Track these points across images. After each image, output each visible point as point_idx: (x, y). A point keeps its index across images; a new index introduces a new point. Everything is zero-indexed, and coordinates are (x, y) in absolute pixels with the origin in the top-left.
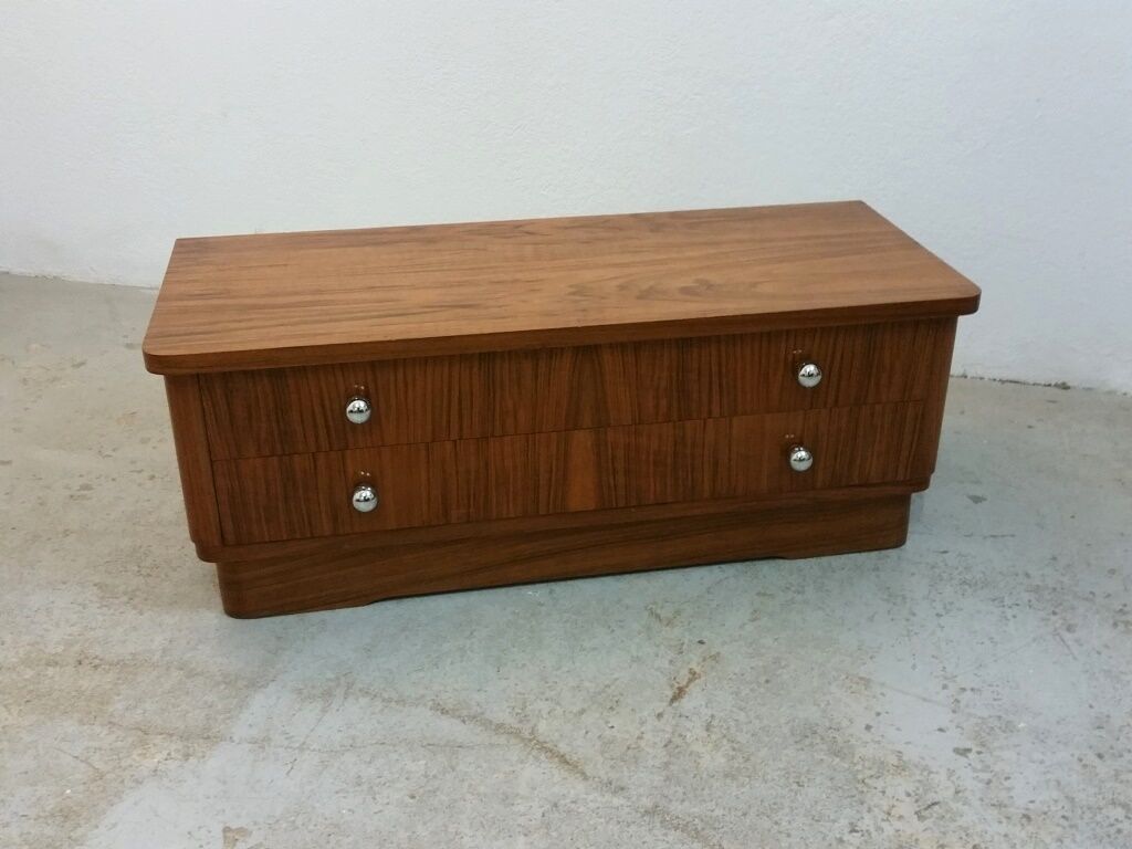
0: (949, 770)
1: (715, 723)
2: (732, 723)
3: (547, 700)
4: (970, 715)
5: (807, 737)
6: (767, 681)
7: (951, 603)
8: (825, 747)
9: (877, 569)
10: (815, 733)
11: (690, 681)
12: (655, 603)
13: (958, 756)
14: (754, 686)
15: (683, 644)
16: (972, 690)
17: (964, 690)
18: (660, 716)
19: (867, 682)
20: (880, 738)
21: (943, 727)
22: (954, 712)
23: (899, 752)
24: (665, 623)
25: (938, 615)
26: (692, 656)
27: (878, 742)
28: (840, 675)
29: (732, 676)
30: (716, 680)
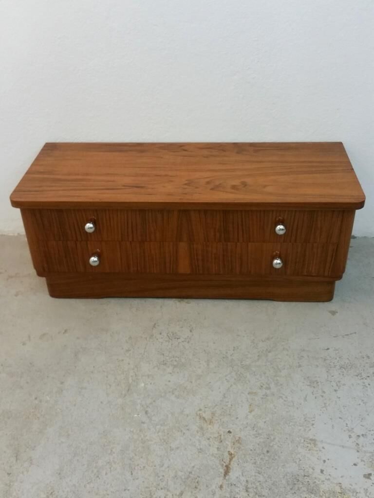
0: (364, 489)
1: (249, 486)
2: (258, 484)
3: (162, 489)
4: (365, 452)
5: (295, 484)
6: (268, 452)
7: (339, 382)
8: (305, 489)
9: (300, 366)
10: (298, 481)
11: (231, 460)
12: (200, 410)
13: (367, 480)
14: (262, 456)
15: (221, 435)
16: (363, 435)
17: (359, 436)
18: (221, 487)
19: (314, 441)
20: (329, 477)
21: (355, 462)
22: (358, 451)
23: (340, 484)
24: (208, 423)
25: (336, 391)
26: (227, 442)
27: (329, 479)
28: (301, 440)
29: (250, 452)
30: (243, 456)
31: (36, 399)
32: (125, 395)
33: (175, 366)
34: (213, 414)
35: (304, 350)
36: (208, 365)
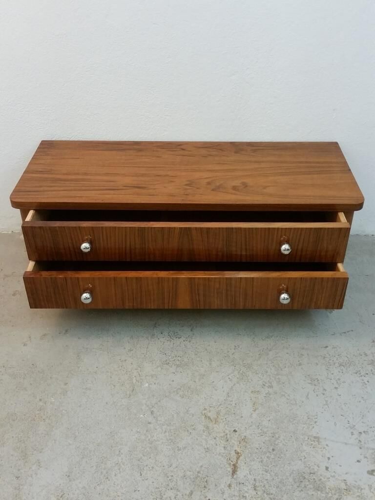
0: (369, 485)
1: (257, 484)
2: (265, 482)
3: (171, 489)
4: (368, 448)
5: (302, 482)
6: (273, 450)
7: (339, 379)
8: (311, 486)
9: (300, 364)
10: (305, 478)
12: (205, 409)
13: (371, 476)
14: (268, 454)
15: (227, 434)
16: (364, 432)
17: (360, 433)
18: (230, 486)
19: (317, 439)
20: (334, 474)
21: (359, 459)
22: (361, 448)
23: (345, 480)
24: (214, 422)
25: (336, 388)
26: (233, 441)
27: (334, 476)
28: (304, 438)
29: (256, 450)
30: (250, 455)
31: (40, 400)
32: (130, 396)
33: (178, 366)
34: (218, 413)
35: (303, 349)
36: (210, 364)
